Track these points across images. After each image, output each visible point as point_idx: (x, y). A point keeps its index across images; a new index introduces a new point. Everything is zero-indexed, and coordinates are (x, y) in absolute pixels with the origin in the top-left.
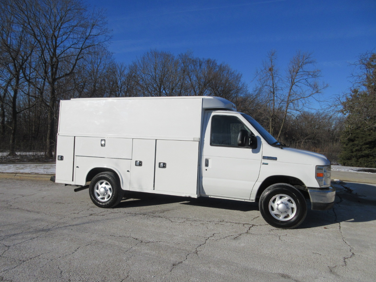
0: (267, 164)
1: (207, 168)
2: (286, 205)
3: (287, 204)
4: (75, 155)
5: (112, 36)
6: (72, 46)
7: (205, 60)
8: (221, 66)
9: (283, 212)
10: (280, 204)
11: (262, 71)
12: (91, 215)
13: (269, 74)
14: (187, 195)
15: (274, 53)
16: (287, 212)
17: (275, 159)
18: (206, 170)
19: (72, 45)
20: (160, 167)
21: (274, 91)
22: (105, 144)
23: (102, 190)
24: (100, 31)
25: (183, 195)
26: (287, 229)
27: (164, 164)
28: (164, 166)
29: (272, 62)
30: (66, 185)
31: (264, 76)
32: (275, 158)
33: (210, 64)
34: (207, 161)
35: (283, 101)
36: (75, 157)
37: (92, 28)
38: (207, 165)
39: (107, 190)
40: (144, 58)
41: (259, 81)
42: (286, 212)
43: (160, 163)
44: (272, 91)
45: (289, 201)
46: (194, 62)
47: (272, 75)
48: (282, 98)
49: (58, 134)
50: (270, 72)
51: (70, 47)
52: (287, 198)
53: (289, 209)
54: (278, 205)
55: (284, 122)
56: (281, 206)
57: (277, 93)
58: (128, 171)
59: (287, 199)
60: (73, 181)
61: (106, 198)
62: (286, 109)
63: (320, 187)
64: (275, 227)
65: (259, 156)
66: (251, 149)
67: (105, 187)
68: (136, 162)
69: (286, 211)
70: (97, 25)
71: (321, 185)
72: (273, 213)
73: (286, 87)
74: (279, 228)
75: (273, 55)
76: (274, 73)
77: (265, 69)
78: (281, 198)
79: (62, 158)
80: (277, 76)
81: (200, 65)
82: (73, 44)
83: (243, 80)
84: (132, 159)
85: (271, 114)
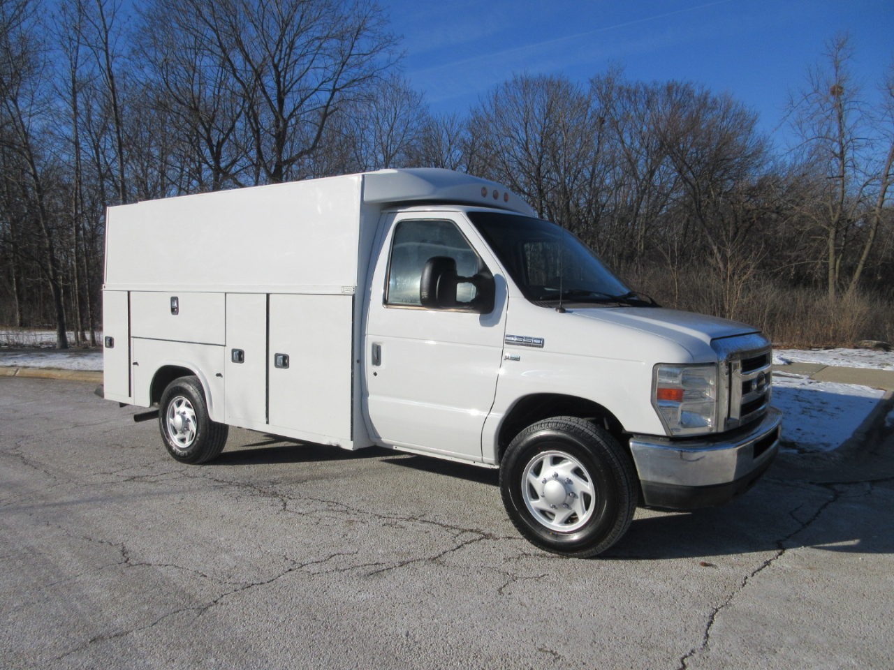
0: (517, 359)
1: (376, 369)
2: (567, 484)
3: (570, 482)
4: (132, 335)
5: (404, 52)
6: (322, 86)
7: (659, 87)
8: (705, 98)
9: (559, 505)
10: (550, 479)
11: (806, 97)
12: (133, 478)
13: (829, 105)
14: (334, 442)
15: (844, 42)
16: (571, 506)
17: (540, 344)
18: (375, 374)
19: (322, 83)
20: (276, 365)
21: (842, 152)
22: (177, 308)
23: (178, 420)
24: (376, 44)
25: (325, 441)
26: (571, 557)
27: (285, 358)
28: (284, 361)
29: (837, 68)
30: (122, 405)
31: (811, 111)
32: (539, 342)
33: (674, 95)
34: (377, 350)
35: (873, 178)
36: (132, 339)
37: (355, 39)
38: (377, 361)
39: (188, 420)
40: (496, 97)
41: (796, 127)
42: (568, 506)
43: (277, 355)
44: (837, 151)
45: (577, 472)
46: (630, 94)
47: (840, 105)
48: (871, 171)
49: (103, 285)
50: (832, 99)
51: (316, 90)
52: (570, 463)
53: (578, 498)
54: (545, 481)
55: (875, 237)
56: (553, 488)
57: (856, 156)
58: (219, 375)
59: (570, 465)
60: (130, 396)
61: (187, 440)
62: (880, 199)
63: (670, 435)
64: (540, 548)
65: (496, 332)
66: (478, 315)
67: (184, 413)
68: (233, 351)
69: (564, 504)
70: (365, 29)
71: (671, 426)
72: (533, 505)
73: (882, 136)
74: (551, 552)
75: (841, 46)
76: (846, 99)
77: (816, 91)
78: (556, 461)
79: (111, 342)
80: (856, 106)
81: (649, 102)
82: (325, 82)
83: (759, 128)
84: (225, 346)
85: (834, 216)
